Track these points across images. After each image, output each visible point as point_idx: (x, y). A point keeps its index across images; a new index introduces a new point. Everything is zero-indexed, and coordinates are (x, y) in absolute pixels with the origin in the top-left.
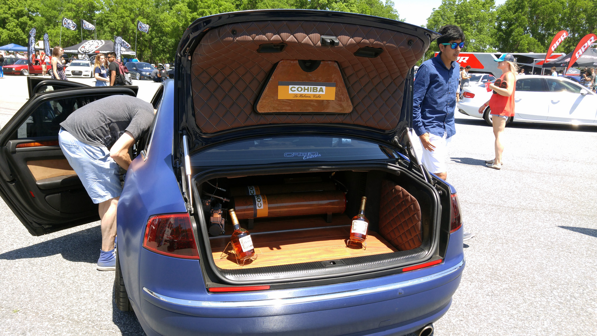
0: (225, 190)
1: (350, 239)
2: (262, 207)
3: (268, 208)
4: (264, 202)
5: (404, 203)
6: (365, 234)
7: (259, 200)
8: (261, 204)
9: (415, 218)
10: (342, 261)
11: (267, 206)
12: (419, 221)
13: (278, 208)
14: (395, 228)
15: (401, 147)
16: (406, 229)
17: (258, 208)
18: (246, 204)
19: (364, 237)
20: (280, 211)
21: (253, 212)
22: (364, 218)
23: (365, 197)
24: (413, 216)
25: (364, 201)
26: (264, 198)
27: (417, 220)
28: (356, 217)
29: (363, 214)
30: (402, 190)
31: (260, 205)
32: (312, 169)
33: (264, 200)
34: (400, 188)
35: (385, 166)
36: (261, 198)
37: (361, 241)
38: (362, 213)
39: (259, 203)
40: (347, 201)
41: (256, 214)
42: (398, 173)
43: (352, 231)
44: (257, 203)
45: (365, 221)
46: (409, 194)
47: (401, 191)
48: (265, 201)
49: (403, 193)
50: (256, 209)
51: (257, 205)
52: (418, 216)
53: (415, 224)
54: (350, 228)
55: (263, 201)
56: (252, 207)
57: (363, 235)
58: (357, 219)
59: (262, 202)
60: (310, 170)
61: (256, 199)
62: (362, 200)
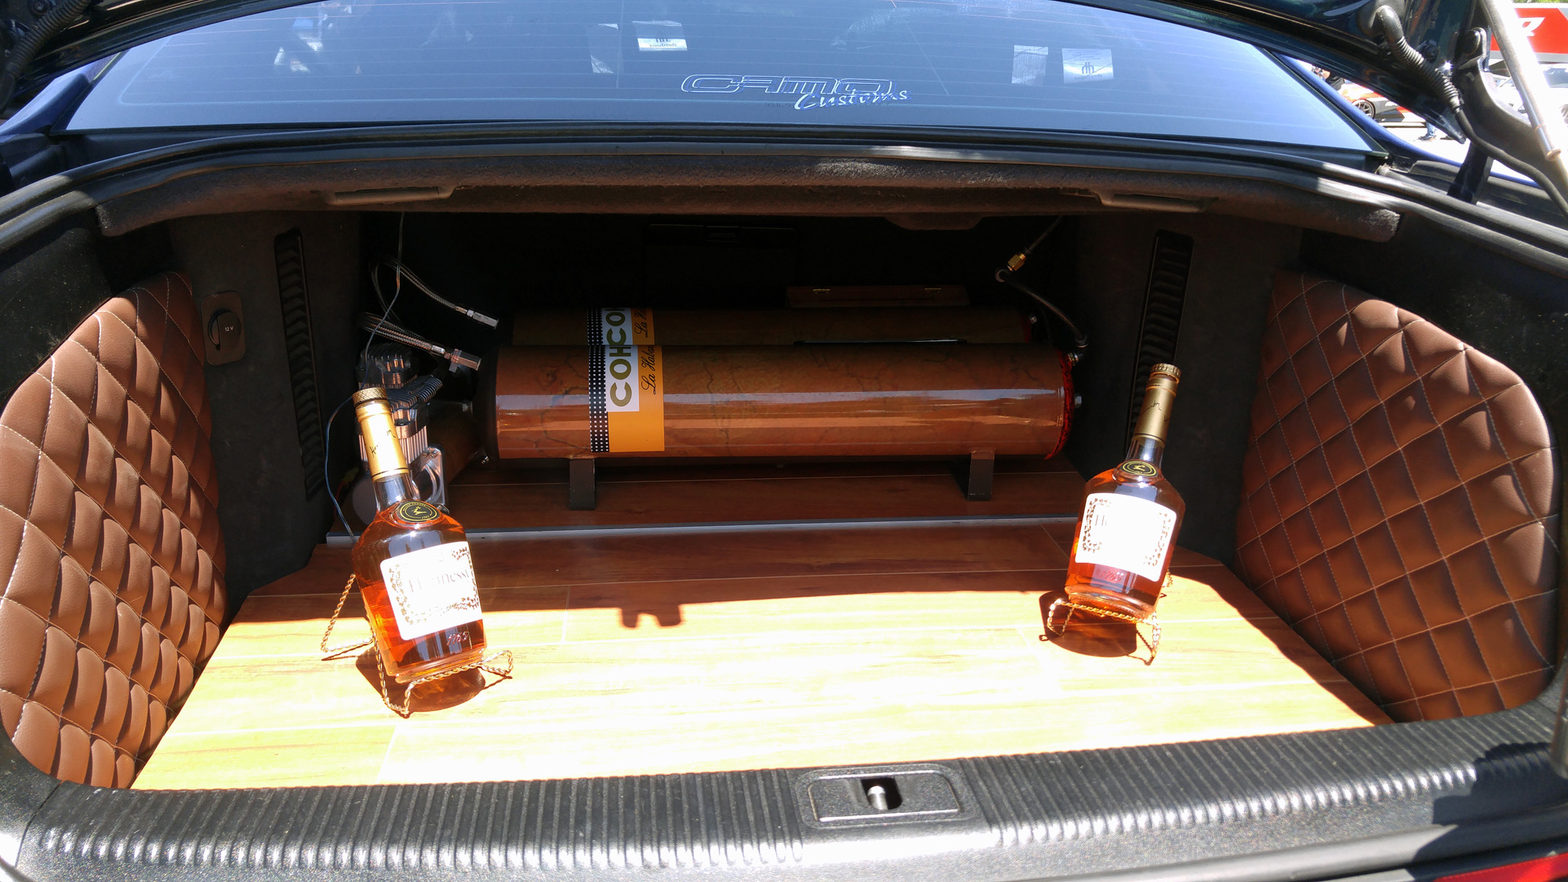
0: (492, 322)
1: (1065, 596)
2: (634, 406)
3: (667, 406)
4: (647, 382)
5: (1411, 402)
6: (1154, 577)
7: (620, 369)
8: (628, 388)
9: (1498, 500)
10: (956, 779)
11: (658, 399)
12: (1529, 519)
13: (714, 412)
14: (1334, 553)
15: (1412, 63)
16: (1415, 561)
17: (610, 407)
18: (552, 386)
19: (1147, 592)
20: (726, 430)
21: (585, 426)
22: (1157, 485)
23: (1169, 369)
24: (1485, 483)
25: (1163, 390)
26: (645, 363)
27: (1515, 511)
28: (1107, 476)
29: (1155, 461)
30: (1403, 323)
31: (621, 394)
32: (835, 159)
33: (648, 371)
34: (1392, 313)
35: (1303, 179)
36: (634, 361)
37: (1126, 613)
38: (1147, 456)
39: (621, 384)
40: (1078, 400)
41: (601, 439)
42: (1385, 224)
43: (1081, 556)
44: (609, 380)
45: (1161, 499)
46: (1460, 345)
47: (1392, 331)
48: (652, 377)
49: (1410, 341)
50: (601, 415)
51: (608, 392)
52: (1527, 484)
53: (1498, 541)
54: (1068, 536)
55: (642, 377)
56: (583, 400)
57: (1142, 581)
58: (1112, 487)
59: (634, 380)
60: (824, 166)
61: (608, 361)
62: (1154, 382)
